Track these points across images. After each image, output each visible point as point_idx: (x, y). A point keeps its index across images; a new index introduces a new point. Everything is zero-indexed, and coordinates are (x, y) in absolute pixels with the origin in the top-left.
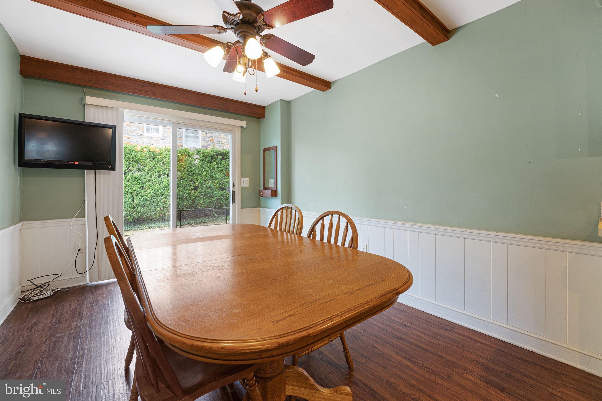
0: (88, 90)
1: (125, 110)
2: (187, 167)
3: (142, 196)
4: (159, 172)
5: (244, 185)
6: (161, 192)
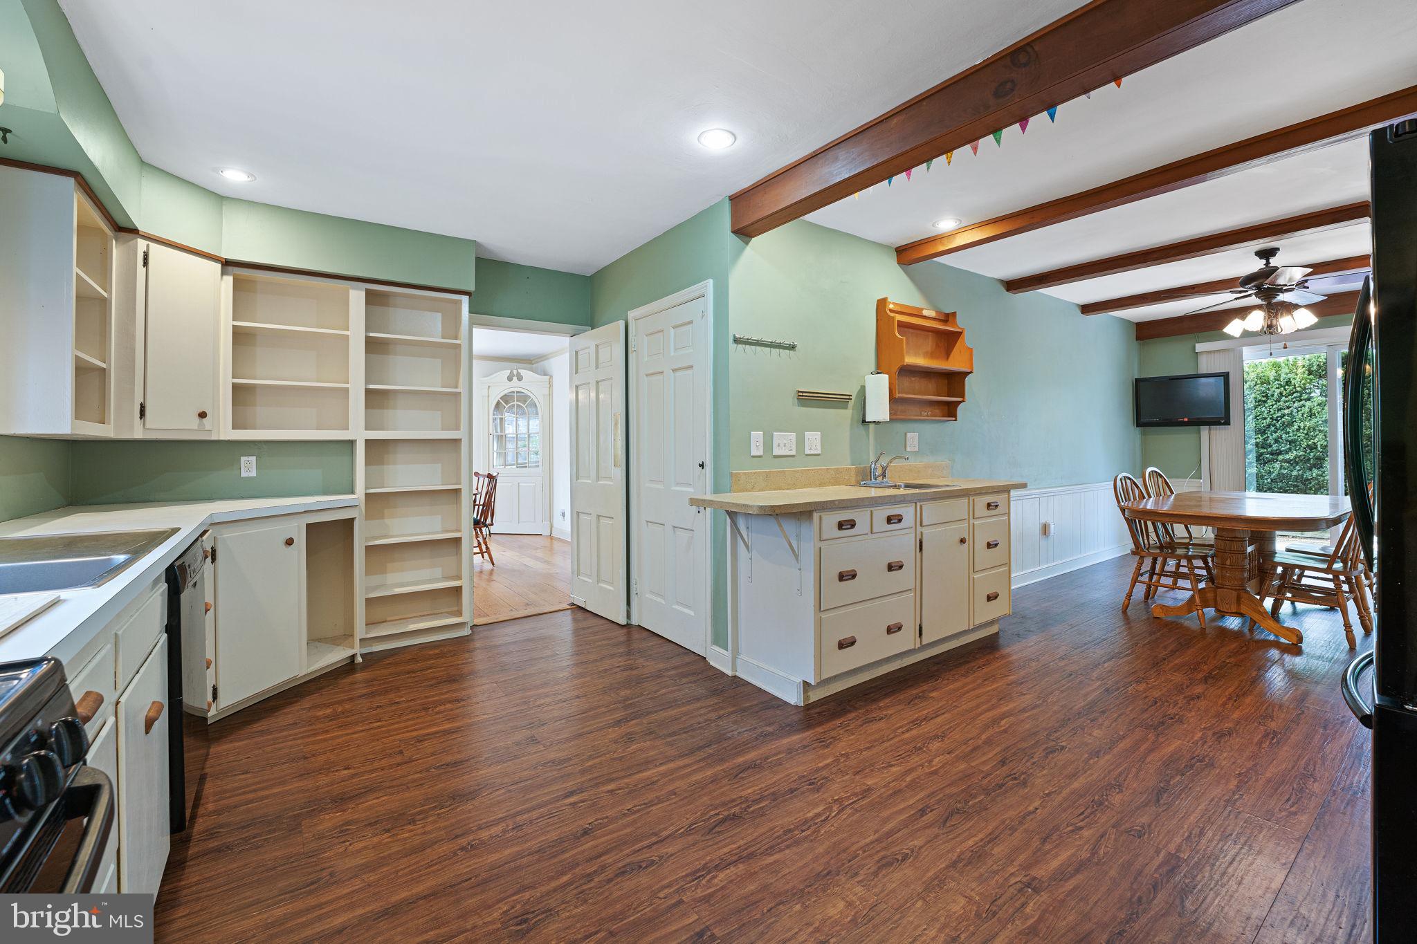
1: (1244, 348)
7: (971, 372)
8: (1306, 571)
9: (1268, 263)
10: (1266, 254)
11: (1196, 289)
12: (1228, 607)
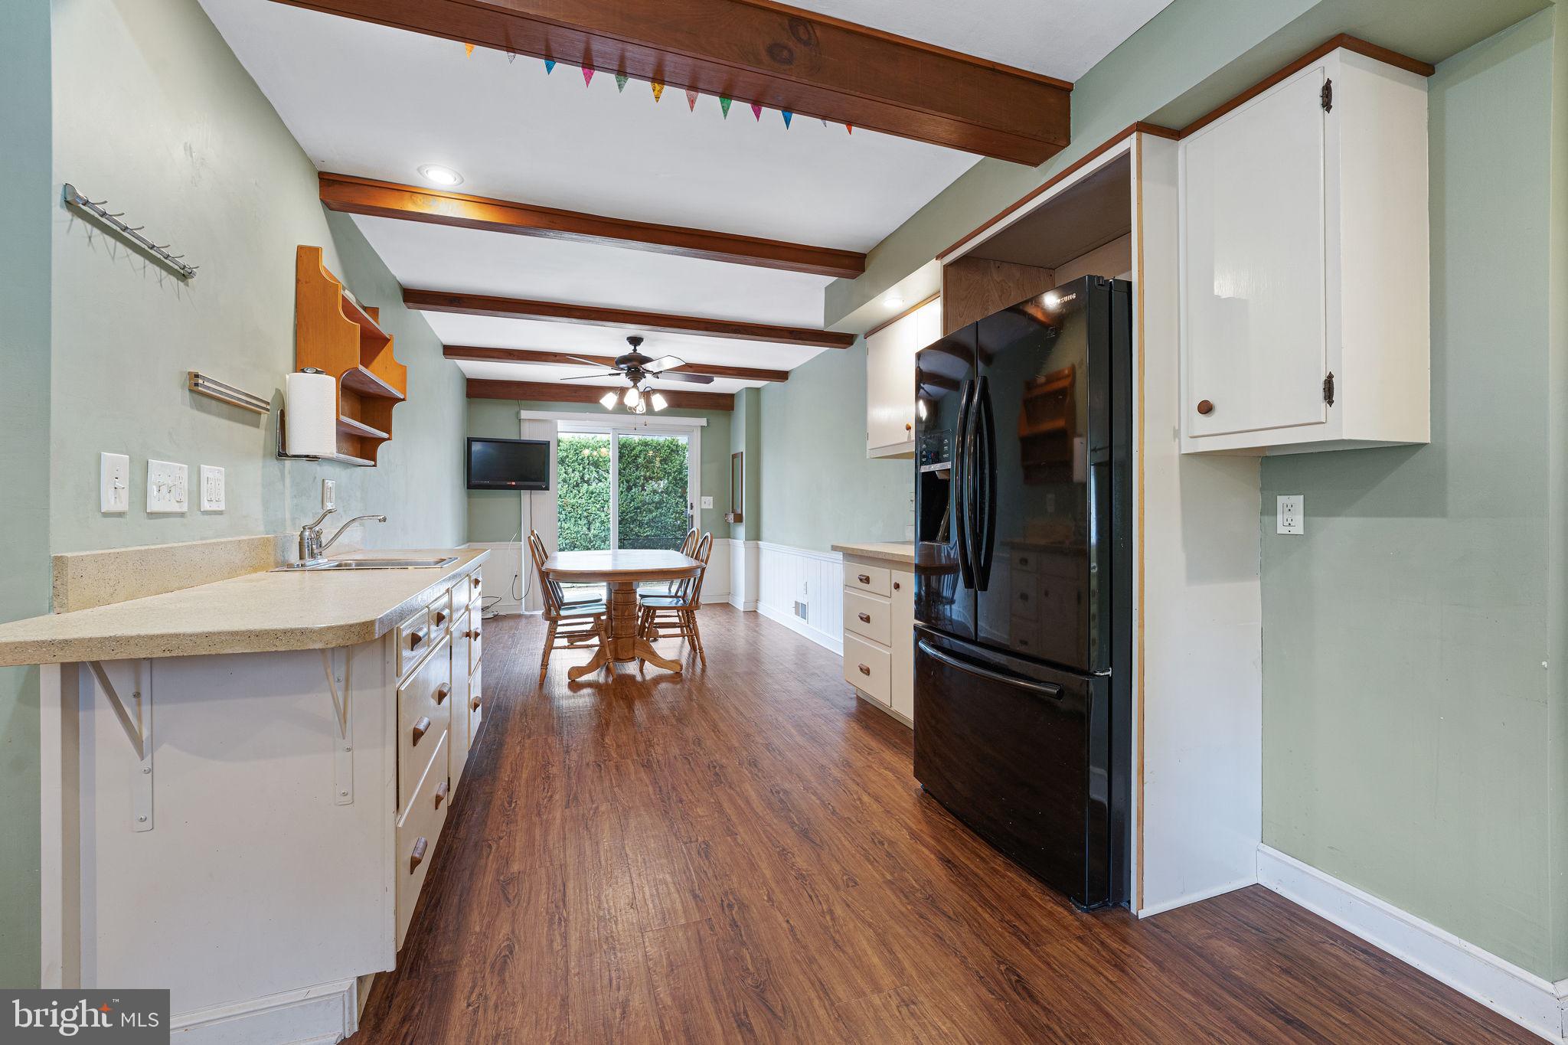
0: (523, 402)
1: (559, 421)
2: (674, 473)
3: (603, 522)
4: (628, 482)
5: (704, 507)
6: (632, 517)
7: (404, 400)
8: (657, 611)
9: (635, 350)
10: (635, 341)
11: (557, 358)
12: (626, 654)
